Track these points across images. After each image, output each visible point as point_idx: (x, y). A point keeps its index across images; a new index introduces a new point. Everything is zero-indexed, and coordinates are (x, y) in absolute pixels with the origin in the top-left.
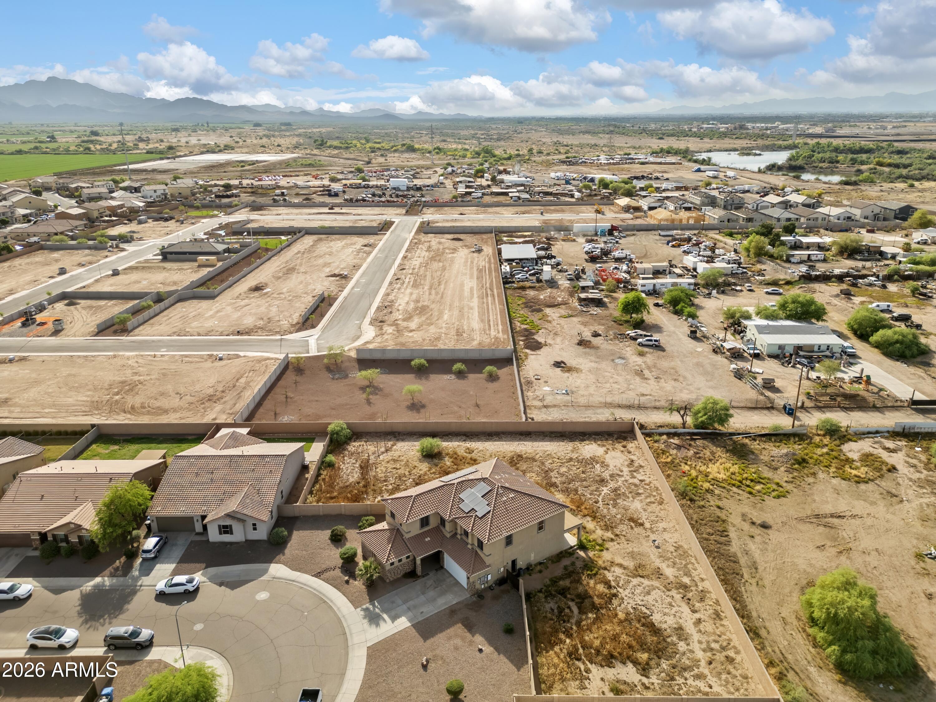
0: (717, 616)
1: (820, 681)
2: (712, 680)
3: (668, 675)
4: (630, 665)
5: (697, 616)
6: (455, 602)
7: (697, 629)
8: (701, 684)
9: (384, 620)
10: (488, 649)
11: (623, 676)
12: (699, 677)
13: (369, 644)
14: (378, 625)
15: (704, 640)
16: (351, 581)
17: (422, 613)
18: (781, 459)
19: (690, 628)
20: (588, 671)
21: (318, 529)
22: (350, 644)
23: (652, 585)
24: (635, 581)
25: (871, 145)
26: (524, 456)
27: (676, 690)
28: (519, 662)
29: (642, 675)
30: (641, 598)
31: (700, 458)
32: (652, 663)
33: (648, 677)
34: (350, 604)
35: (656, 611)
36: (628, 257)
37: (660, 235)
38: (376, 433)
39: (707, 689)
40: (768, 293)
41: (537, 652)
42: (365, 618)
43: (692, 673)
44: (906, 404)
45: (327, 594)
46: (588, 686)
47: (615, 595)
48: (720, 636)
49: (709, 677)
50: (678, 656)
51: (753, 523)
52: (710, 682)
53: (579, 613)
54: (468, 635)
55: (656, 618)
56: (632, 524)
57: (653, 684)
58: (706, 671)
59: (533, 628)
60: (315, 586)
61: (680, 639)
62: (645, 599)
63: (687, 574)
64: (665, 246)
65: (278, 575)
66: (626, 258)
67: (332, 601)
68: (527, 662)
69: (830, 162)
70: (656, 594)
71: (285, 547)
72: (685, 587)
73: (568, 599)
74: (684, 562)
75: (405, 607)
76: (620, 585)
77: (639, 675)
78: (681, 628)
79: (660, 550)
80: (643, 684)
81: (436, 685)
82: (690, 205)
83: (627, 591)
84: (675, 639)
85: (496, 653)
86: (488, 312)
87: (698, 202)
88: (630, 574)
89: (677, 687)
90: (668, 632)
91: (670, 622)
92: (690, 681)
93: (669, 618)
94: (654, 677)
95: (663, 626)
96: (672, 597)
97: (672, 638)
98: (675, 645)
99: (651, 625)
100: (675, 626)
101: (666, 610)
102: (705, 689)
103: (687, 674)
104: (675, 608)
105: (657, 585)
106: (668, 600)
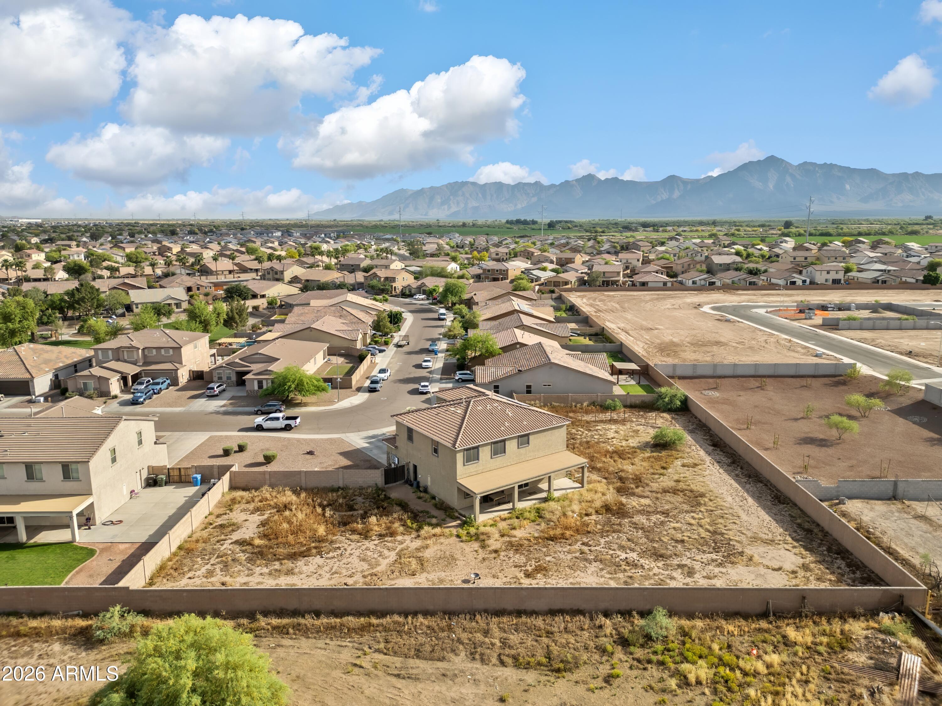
56: (529, 568)
90: (289, 564)
91: (305, 568)
92: (208, 566)
93: (312, 568)
94: (231, 547)
95: (301, 563)
96: (351, 576)
97: (277, 565)
98: (266, 566)
99: (304, 554)
100: (296, 570)
101: (327, 569)
102: (190, 574)
103: (218, 567)
104: (328, 575)
105: (379, 569)
106: (344, 572)
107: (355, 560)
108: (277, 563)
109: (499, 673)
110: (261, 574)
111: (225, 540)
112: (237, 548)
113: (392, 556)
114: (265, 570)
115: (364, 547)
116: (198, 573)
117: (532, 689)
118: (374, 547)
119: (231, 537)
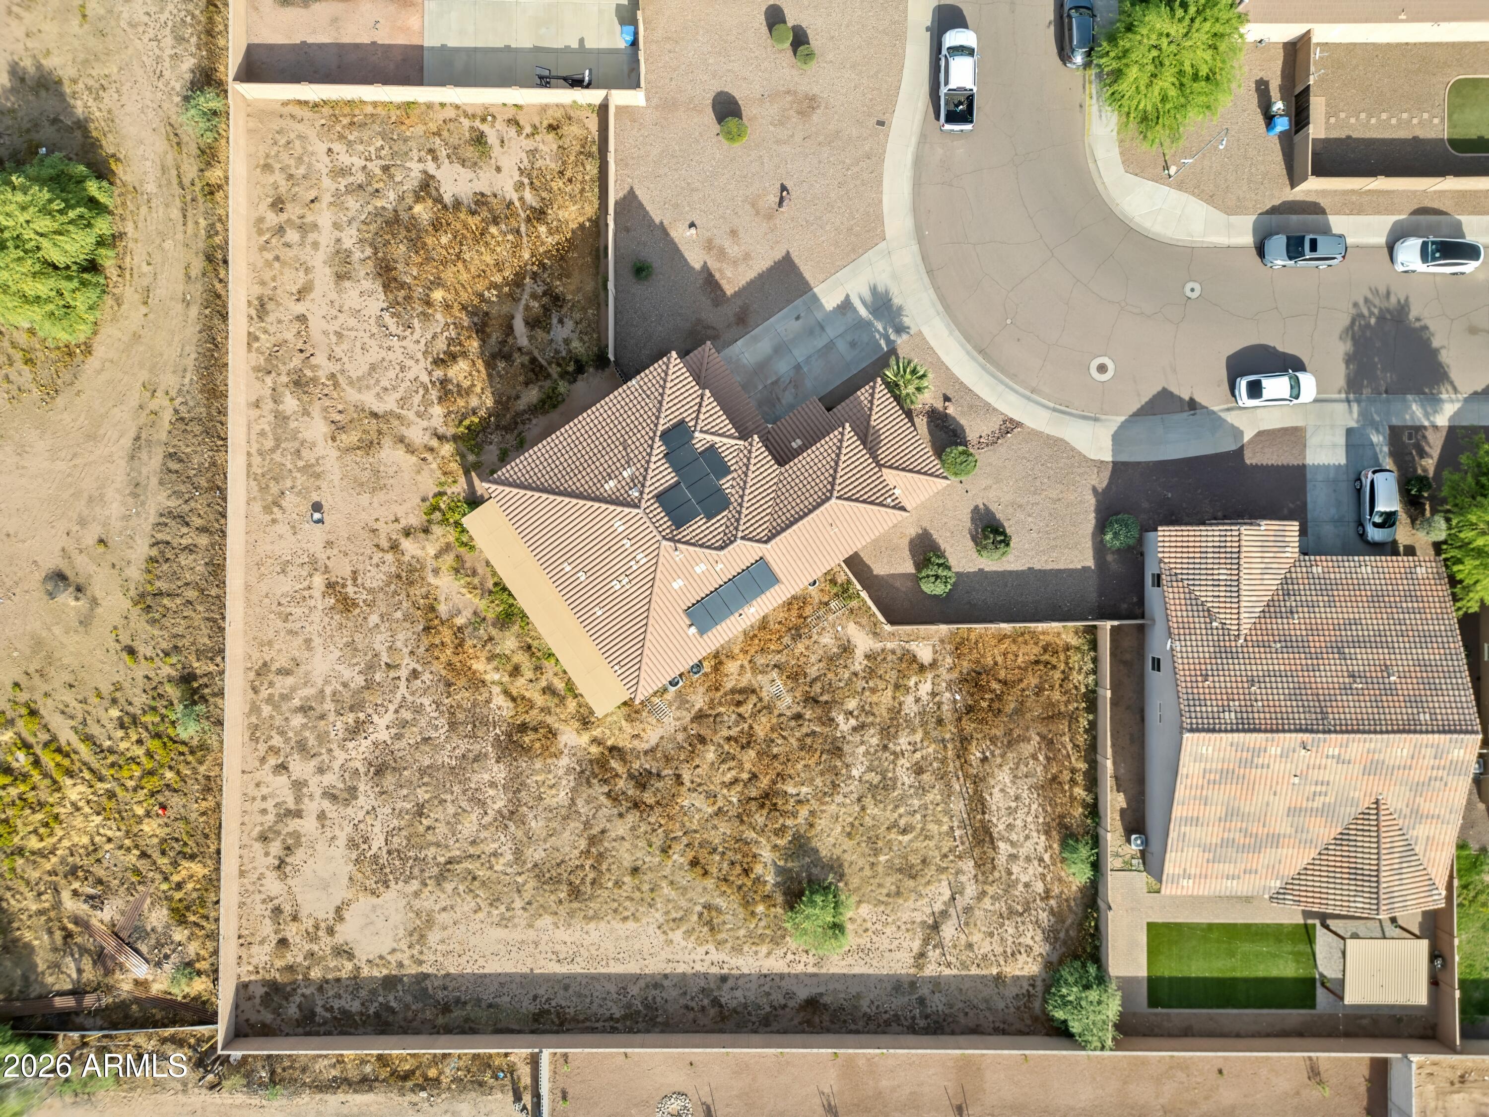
0: (262, 307)
1: (148, 164)
2: (323, 164)
3: (391, 177)
4: (448, 199)
5: (299, 308)
6: (739, 344)
7: (310, 276)
8: (345, 159)
9: (864, 303)
10: (681, 235)
11: (466, 174)
12: (343, 172)
13: (883, 245)
14: (874, 290)
15: (308, 248)
16: (939, 405)
17: (798, 318)
19: (323, 276)
20: (519, 186)
22: (915, 248)
23: (360, 390)
24: (389, 404)
27: (387, 148)
28: (630, 202)
29: (433, 177)
30: (391, 356)
32: (409, 200)
33: (425, 172)
34: (933, 343)
35: (372, 321)
39: (337, 147)
41: (598, 225)
42: (900, 308)
43: (351, 179)
45: (979, 371)
46: (524, 155)
47: (438, 362)
48: (277, 258)
49: (325, 171)
50: (363, 217)
51: (79, 589)
52: (327, 160)
53: (513, 317)
54: (713, 265)
55: (377, 302)
56: (350, 590)
57: (420, 160)
58: (327, 182)
59: (600, 281)
60: (1012, 397)
61: (349, 253)
62: (383, 353)
63: (281, 418)
65: (1086, 428)
67: (968, 353)
68: (616, 203)
70: (357, 367)
71: (1098, 511)
72: (299, 383)
73: (529, 353)
74: (277, 456)
75: (831, 332)
76: (421, 391)
77: (438, 177)
78: (340, 277)
79: (315, 497)
80: (435, 159)
83: (411, 375)
84: (357, 255)
85: (667, 223)
88: (396, 423)
89: (383, 153)
109: (139, 542)
117: (116, 572)
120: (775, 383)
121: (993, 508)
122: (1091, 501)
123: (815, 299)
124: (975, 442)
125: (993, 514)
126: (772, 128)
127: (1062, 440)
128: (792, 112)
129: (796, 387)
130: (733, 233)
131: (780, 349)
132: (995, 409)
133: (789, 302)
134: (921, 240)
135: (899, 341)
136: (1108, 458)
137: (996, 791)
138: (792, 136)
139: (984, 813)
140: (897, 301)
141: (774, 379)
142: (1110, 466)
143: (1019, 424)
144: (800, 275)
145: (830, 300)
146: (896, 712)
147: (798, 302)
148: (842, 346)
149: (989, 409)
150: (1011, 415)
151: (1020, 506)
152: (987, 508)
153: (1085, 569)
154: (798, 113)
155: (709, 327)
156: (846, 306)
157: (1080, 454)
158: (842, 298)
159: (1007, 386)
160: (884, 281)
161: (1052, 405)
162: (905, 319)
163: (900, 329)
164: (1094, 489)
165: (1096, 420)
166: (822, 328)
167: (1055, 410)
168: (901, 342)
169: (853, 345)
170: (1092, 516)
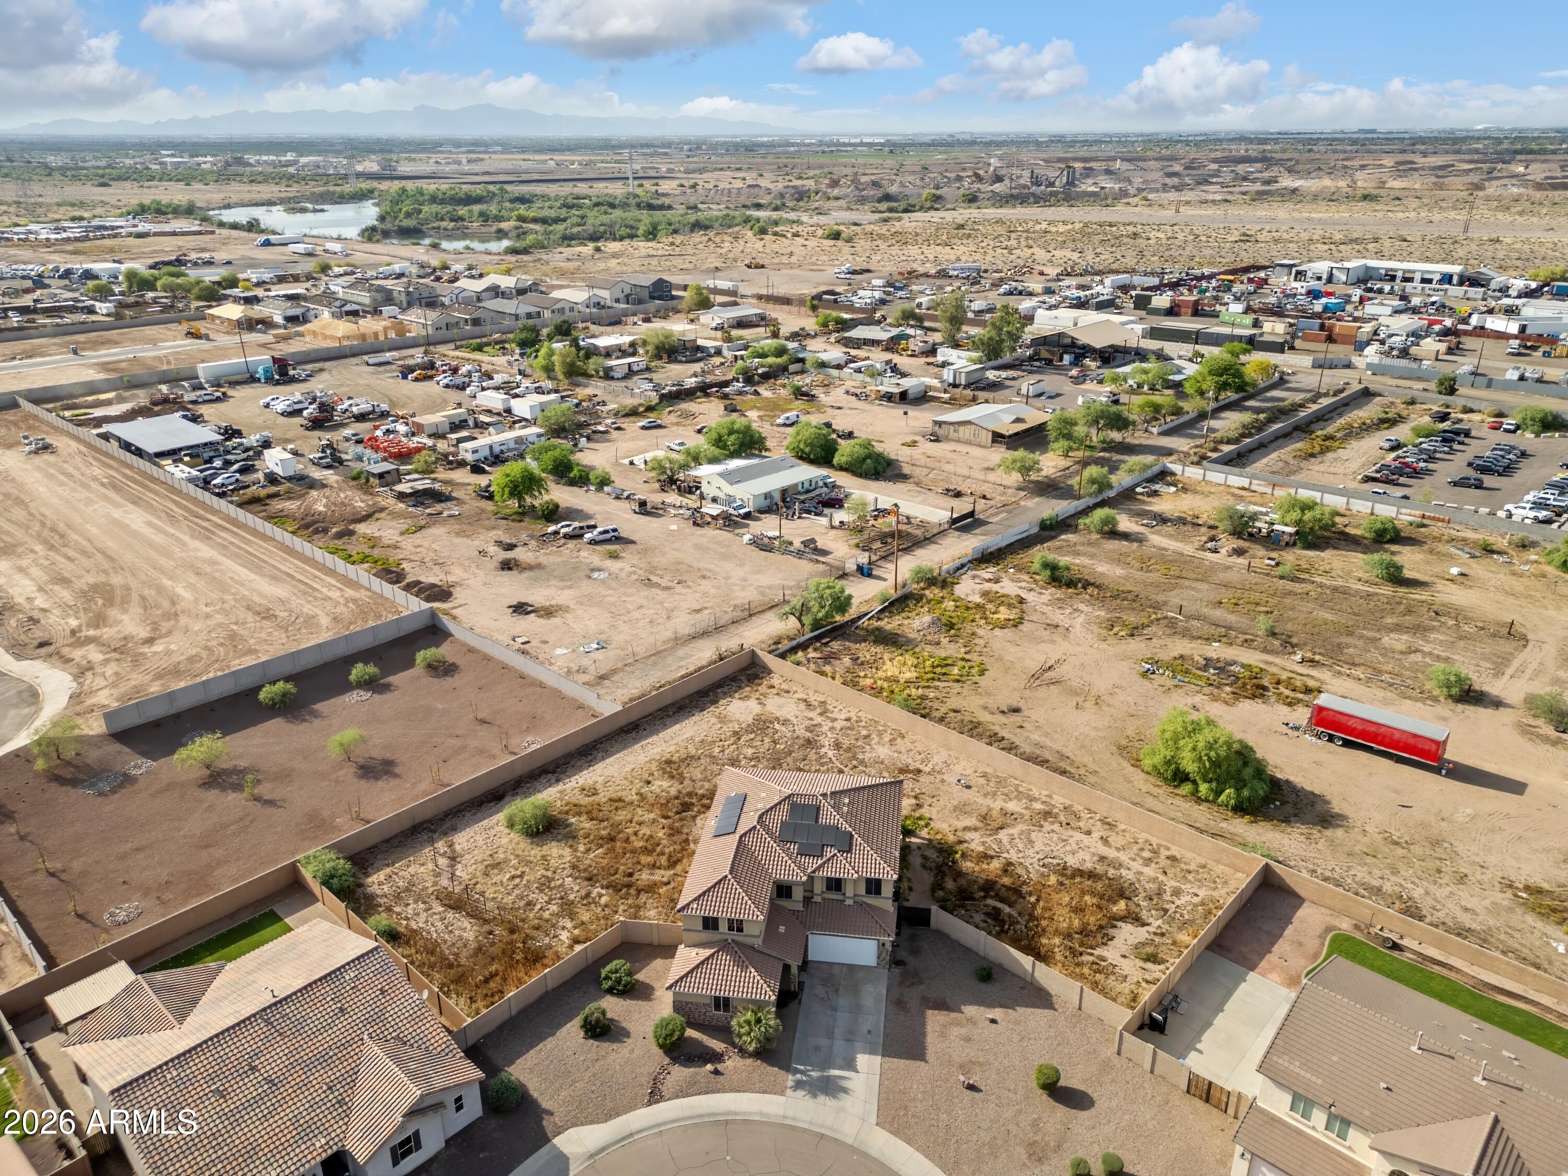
2: (1188, 888)
3: (1157, 910)
4: (1122, 925)
6: (885, 991)
7: (1113, 849)
9: (842, 1077)
11: (1133, 941)
12: (1177, 892)
13: (873, 1119)
14: (845, 1090)
15: (1133, 855)
16: (720, 1067)
17: (869, 1032)
18: (931, 630)
19: (1107, 852)
20: (1102, 959)
21: (542, 1038)
22: (850, 1141)
23: (1022, 831)
25: (478, 190)
26: (675, 758)
28: (1043, 1002)
29: (1142, 926)
30: (1032, 851)
31: (862, 664)
32: (1133, 908)
33: (1148, 924)
34: (767, 1096)
35: (1062, 856)
36: (377, 410)
37: (368, 364)
38: (387, 841)
40: (643, 428)
42: (814, 1095)
43: (1169, 894)
44: (946, 526)
45: (715, 1110)
46: (1124, 973)
47: (1010, 864)
49: (1183, 886)
50: (1137, 886)
51: (1003, 712)
52: (1190, 891)
53: (1010, 906)
54: (953, 1015)
55: (1072, 862)
56: (910, 776)
57: (1160, 927)
58: (1174, 883)
60: (673, 1115)
61: (1115, 866)
62: (1036, 849)
63: (1031, 799)
64: (400, 380)
66: (373, 412)
67: (736, 1113)
68: (1049, 994)
69: (452, 220)
72: (1048, 814)
73: (980, 900)
75: (839, 1043)
77: (1139, 928)
79: (975, 789)
81: (1012, 1095)
82: (355, 307)
85: (1010, 1011)
86: (264, 561)
87: (367, 301)
90: (1100, 869)
91: (1087, 858)
92: (1178, 902)
93: (1081, 855)
94: (1151, 920)
95: (1088, 866)
96: (1053, 831)
97: (1111, 872)
98: (1121, 877)
99: (1079, 873)
100: (1096, 858)
101: (1068, 848)
102: (1196, 900)
103: (1167, 897)
104: (1071, 840)
105: (1025, 827)
106: (1055, 837)
107: (1039, 845)
108: (1110, 875)
110: (1129, 869)
111: (1155, 934)
112: (1144, 915)
113: (1003, 835)
114: (1124, 872)
115: (1020, 855)
116: (1188, 898)
118: (1012, 851)
119: (1147, 935)
120: (837, 991)
121: (615, 1046)
122: (545, 1104)
123: (872, 1052)
124: (670, 1068)
125: (613, 1042)
126: (1035, 1116)
127: (606, 1121)
128: (1037, 1138)
129: (822, 999)
130: (968, 1039)
131: (857, 1009)
132: (677, 1097)
133: (886, 1035)
134: (853, 1149)
135: (790, 1077)
136: (557, 1141)
137: (469, 927)
138: (1017, 1125)
139: (467, 913)
140: (822, 1098)
141: (840, 992)
142: (549, 1135)
143: (650, 1104)
144: (900, 1056)
145: (862, 1060)
146: (572, 916)
147: (881, 1040)
148: (823, 1042)
149: (682, 1093)
150: (662, 1104)
151: (597, 1060)
152: (621, 1041)
153: (512, 1062)
154: (1035, 1142)
155: (912, 984)
156: (850, 1065)
157: (582, 1124)
158: (858, 1068)
159: (684, 1119)
160: (846, 1101)
161: (636, 1137)
162: (803, 1093)
163: (798, 1085)
164: (551, 1114)
165: (592, 1156)
166: (847, 1040)
167: (631, 1135)
168: (790, 1079)
169: (817, 1048)
170: (535, 1095)
